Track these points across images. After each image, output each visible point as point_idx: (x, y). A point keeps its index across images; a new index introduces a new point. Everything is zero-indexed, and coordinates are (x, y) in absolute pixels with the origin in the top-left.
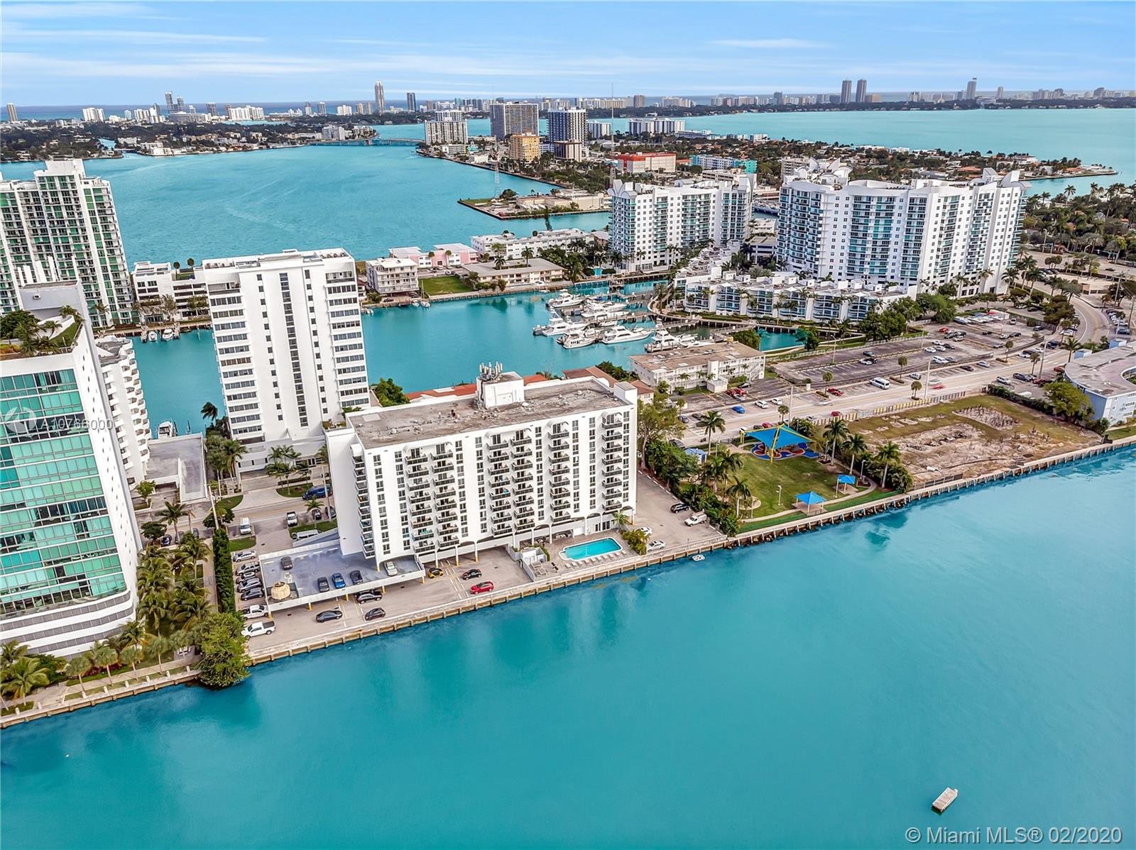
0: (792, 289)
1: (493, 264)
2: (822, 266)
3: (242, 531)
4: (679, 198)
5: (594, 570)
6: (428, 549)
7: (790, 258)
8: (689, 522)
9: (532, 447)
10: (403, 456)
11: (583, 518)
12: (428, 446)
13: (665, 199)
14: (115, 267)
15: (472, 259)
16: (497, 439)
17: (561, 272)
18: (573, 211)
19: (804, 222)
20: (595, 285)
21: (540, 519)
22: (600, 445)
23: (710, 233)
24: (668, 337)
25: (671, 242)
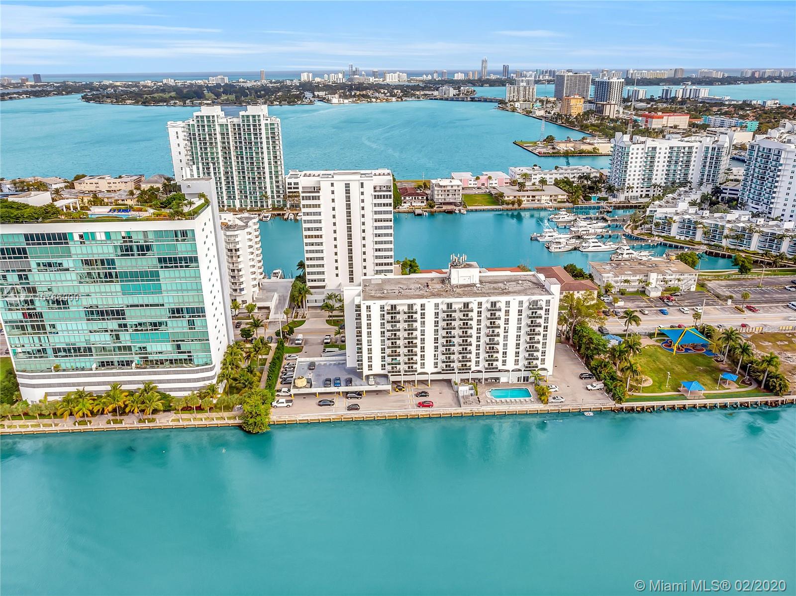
0: (741, 225)
1: (517, 188)
2: (775, 208)
3: (296, 342)
4: (666, 149)
5: (506, 408)
6: (396, 372)
7: (750, 201)
8: (590, 387)
9: (474, 315)
10: (386, 309)
11: (509, 371)
12: (402, 305)
13: (654, 149)
14: (277, 172)
15: (506, 183)
16: (449, 306)
17: (565, 197)
18: (594, 154)
19: (765, 172)
20: (590, 208)
21: (476, 366)
22: (525, 321)
23: (690, 176)
24: (628, 252)
25: (656, 181)
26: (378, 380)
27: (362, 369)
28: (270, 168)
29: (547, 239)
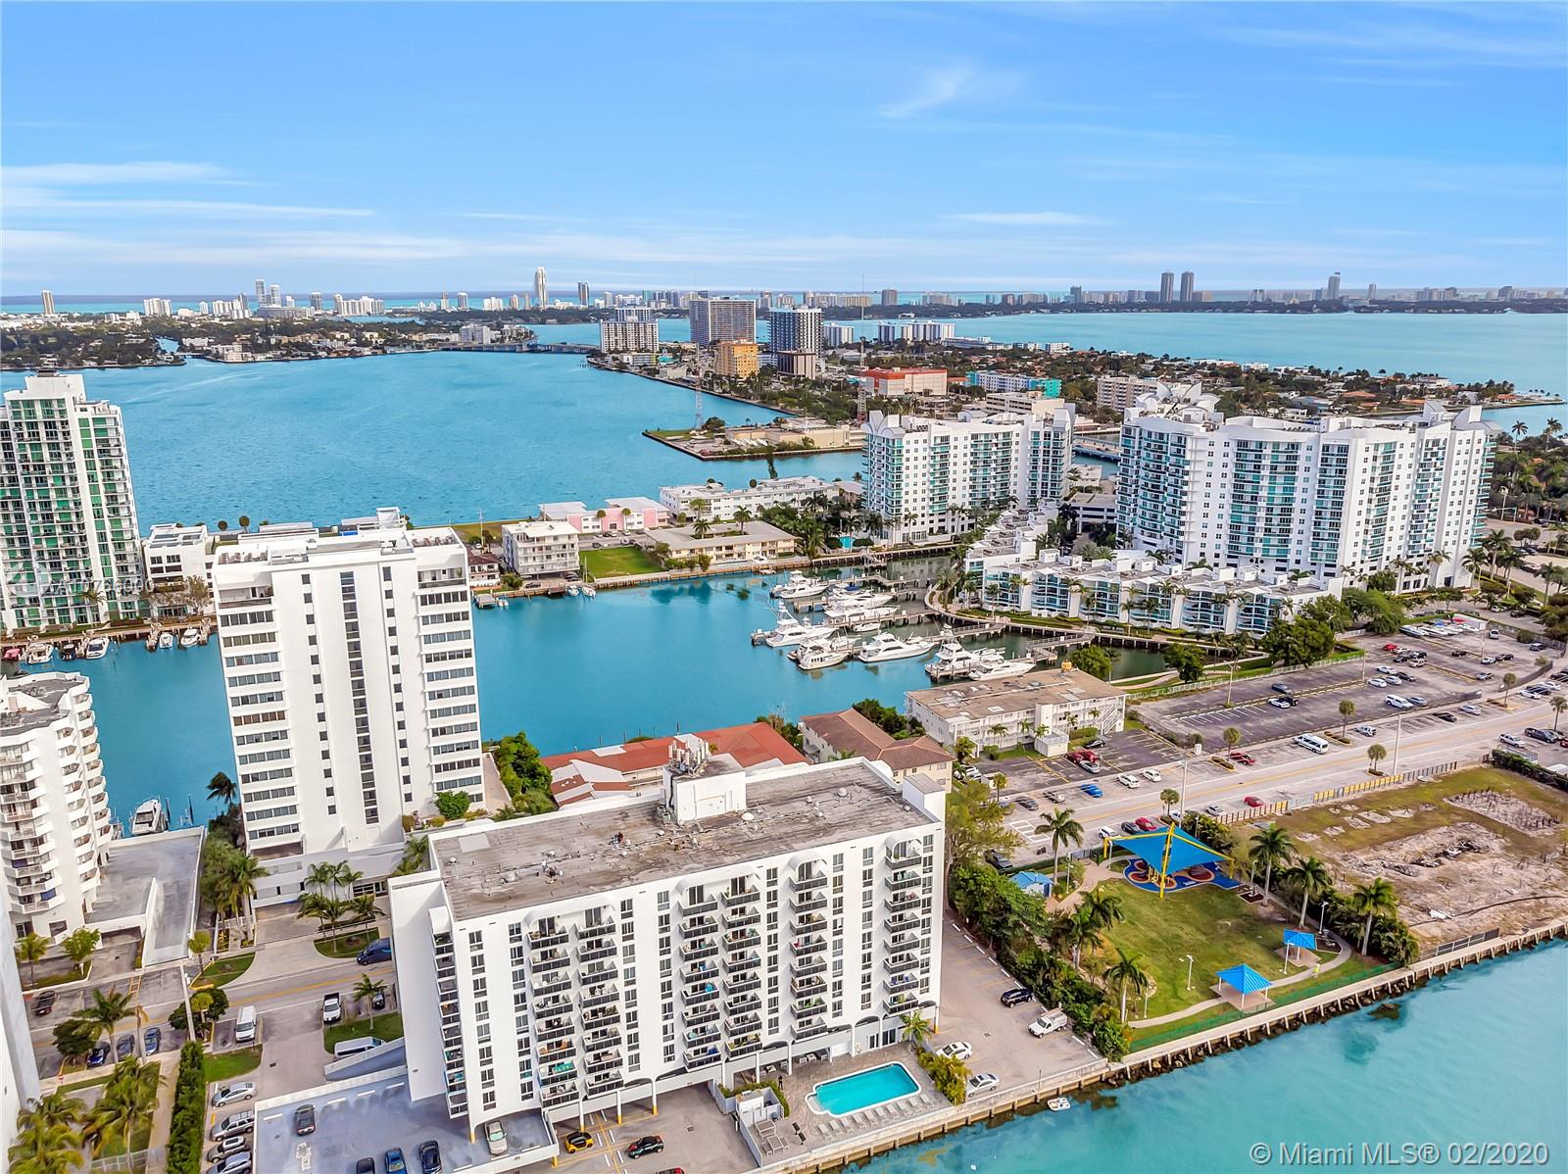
0: (1149, 581)
1: (690, 529)
2: (1188, 543)
3: (239, 1035)
4: (966, 439)
5: (872, 1139)
6: (565, 1098)
7: (1138, 530)
8: (1038, 1029)
9: (761, 907)
10: (525, 932)
11: (847, 1027)
12: (569, 913)
13: (945, 439)
14: (117, 534)
15: (660, 521)
16: (696, 893)
17: (792, 544)
18: (805, 451)
19: (1158, 477)
20: (843, 563)
21: (770, 1033)
22: (881, 896)
23: (1012, 488)
24: (961, 654)
25: (954, 501)
26: (514, 1130)
27: (465, 1108)
28: (100, 525)
29: (788, 640)
